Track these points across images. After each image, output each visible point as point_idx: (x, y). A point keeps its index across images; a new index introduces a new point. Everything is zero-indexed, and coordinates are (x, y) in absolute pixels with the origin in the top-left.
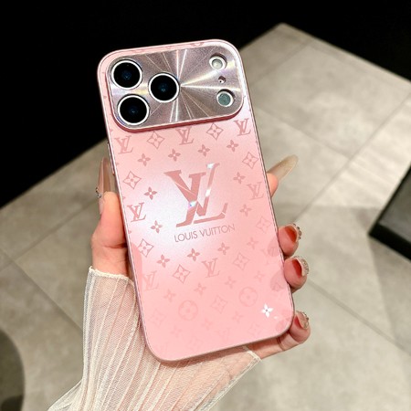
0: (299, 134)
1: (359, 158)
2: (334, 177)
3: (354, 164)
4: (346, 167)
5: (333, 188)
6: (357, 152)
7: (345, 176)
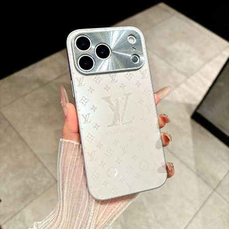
0: (162, 62)
1: (193, 78)
2: (177, 86)
3: (189, 81)
4: (185, 82)
5: (176, 92)
6: (192, 75)
7: (183, 86)
